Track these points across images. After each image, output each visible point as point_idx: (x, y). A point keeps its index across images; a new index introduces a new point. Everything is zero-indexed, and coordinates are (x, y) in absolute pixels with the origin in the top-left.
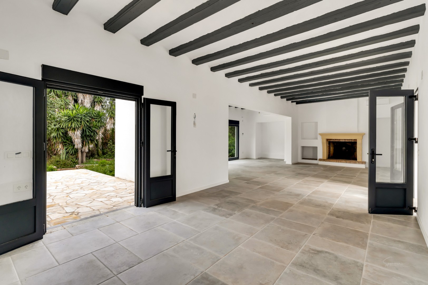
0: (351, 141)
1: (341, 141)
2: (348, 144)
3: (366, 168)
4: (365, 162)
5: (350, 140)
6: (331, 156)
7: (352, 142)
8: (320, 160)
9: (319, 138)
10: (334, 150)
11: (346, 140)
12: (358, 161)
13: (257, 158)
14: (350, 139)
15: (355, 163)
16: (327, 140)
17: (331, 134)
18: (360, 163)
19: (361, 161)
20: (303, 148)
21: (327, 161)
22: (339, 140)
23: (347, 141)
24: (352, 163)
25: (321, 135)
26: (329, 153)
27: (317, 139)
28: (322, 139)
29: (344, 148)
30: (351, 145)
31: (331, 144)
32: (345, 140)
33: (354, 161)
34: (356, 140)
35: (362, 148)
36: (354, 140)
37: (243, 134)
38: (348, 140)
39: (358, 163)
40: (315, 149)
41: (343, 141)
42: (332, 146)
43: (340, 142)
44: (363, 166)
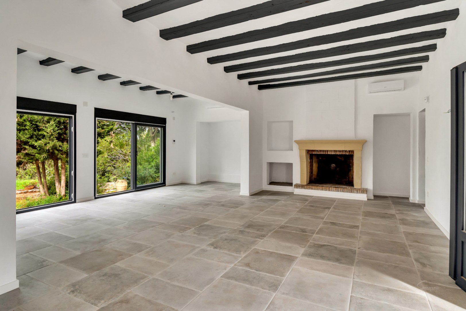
0: (344, 153)
1: (329, 153)
2: (338, 157)
3: (368, 199)
4: (367, 189)
5: (343, 151)
6: (314, 178)
7: (347, 155)
8: (297, 186)
9: (295, 147)
10: (319, 168)
11: (337, 151)
12: (355, 189)
13: (200, 182)
14: (344, 149)
15: (352, 192)
16: (308, 151)
17: (313, 142)
18: (359, 192)
19: (360, 188)
20: (271, 165)
21: (308, 189)
22: (325, 151)
23: (338, 153)
24: (346, 192)
25: (298, 142)
26: (310, 174)
27: (292, 150)
28: (300, 150)
29: (333, 165)
30: (343, 160)
31: (314, 159)
32: (335, 151)
33: (349, 188)
34: (353, 151)
35: (362, 165)
36: (350, 151)
37: (174, 141)
38: (340, 151)
39: (356, 192)
40: (289, 166)
41: (333, 153)
42: (315, 162)
43: (328, 155)
44: (363, 197)
